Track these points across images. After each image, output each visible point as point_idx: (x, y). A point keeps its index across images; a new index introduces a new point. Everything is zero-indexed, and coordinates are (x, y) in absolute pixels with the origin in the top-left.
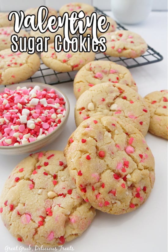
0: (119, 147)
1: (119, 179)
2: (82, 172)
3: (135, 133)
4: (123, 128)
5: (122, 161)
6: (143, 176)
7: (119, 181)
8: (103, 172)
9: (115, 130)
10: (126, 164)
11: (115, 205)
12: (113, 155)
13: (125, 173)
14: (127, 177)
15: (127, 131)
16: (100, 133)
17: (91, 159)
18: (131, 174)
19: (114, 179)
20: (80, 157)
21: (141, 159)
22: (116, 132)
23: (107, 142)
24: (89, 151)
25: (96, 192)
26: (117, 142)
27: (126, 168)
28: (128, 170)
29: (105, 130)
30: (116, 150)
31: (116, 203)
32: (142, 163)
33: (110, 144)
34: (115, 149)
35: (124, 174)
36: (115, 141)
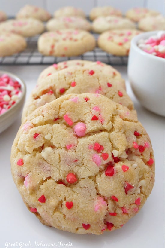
0: (70, 146)
1: (115, 171)
2: (86, 224)
3: (60, 108)
4: (46, 123)
5: (93, 152)
6: (123, 131)
7: (117, 172)
8: (96, 188)
9: (44, 138)
10: (98, 148)
11: (143, 189)
12: (78, 161)
13: (110, 156)
14: (115, 156)
15: (52, 118)
16: (40, 164)
17: (74, 201)
18: (113, 147)
19: (111, 178)
20: (65, 216)
21: (99, 121)
22: (47, 137)
23: (58, 161)
24: (61, 199)
25: (119, 211)
26: (63, 145)
27: (104, 152)
28: (107, 149)
29: (38, 154)
30: (74, 153)
31: (141, 188)
32: (105, 122)
33: (62, 159)
34: (71, 154)
35: (110, 159)
36: (60, 148)
